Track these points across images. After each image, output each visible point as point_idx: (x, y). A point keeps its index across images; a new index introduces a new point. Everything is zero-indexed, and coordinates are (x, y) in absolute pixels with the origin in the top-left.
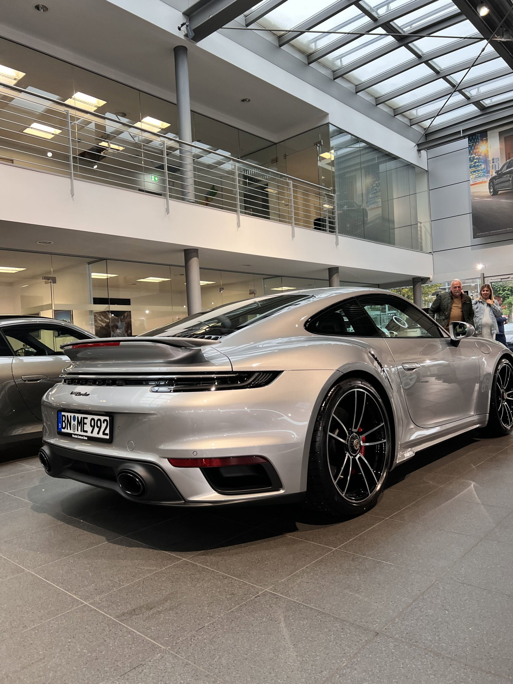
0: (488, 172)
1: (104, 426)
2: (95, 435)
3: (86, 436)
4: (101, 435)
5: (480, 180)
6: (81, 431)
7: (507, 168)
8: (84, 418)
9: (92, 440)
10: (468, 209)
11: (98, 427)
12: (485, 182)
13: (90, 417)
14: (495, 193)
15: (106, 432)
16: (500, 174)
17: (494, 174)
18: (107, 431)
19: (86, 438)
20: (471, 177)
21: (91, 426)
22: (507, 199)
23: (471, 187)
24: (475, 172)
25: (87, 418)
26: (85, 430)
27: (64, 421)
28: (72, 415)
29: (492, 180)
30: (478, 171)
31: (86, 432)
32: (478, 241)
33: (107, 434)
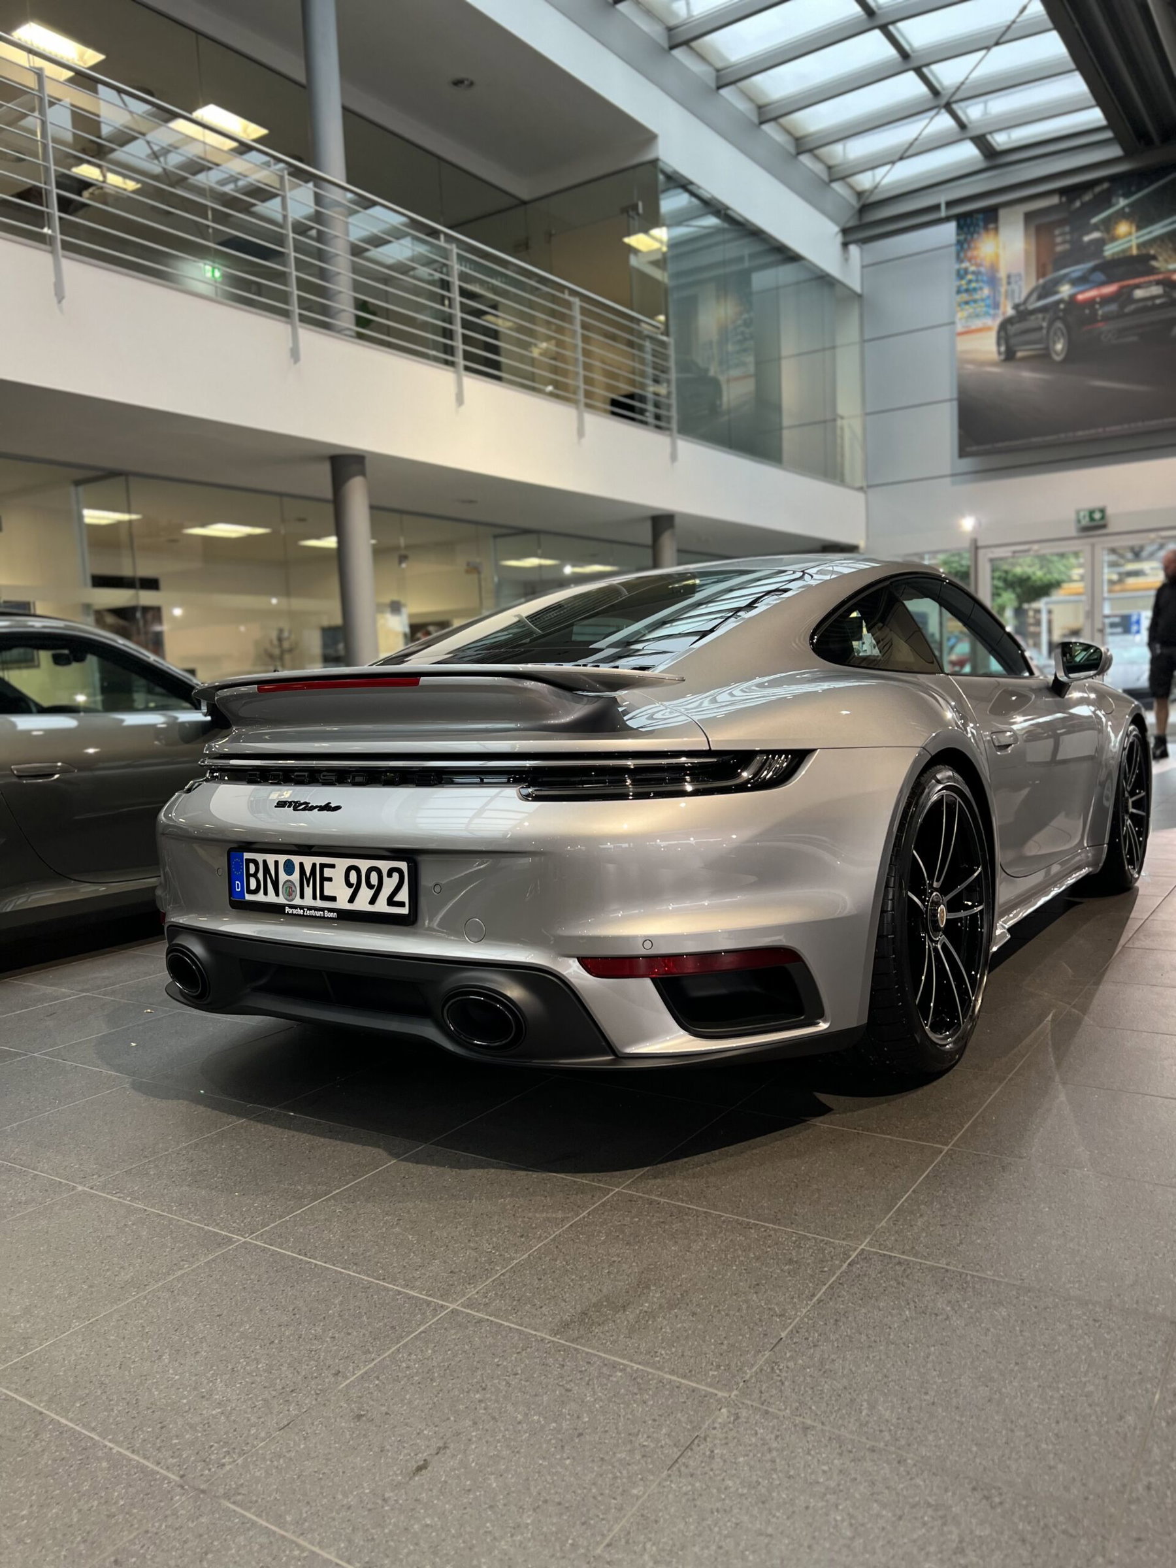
0: (996, 306)
1: (389, 884)
2: (362, 903)
3: (330, 910)
4: (381, 906)
5: (978, 323)
6: (314, 898)
7: (1040, 298)
8: (323, 866)
9: (349, 918)
10: (946, 389)
11: (370, 886)
12: (989, 329)
13: (342, 864)
14: (1009, 356)
15: (397, 899)
16: (1022, 313)
17: (1010, 312)
18: (403, 895)
19: (334, 915)
20: (959, 315)
21: (349, 885)
22: (1033, 370)
23: (959, 339)
24: (967, 303)
25: (332, 866)
26: (326, 893)
27: (255, 875)
28: (282, 859)
29: (1003, 327)
30: (975, 301)
31: (333, 899)
32: (967, 464)
33: (402, 904)
